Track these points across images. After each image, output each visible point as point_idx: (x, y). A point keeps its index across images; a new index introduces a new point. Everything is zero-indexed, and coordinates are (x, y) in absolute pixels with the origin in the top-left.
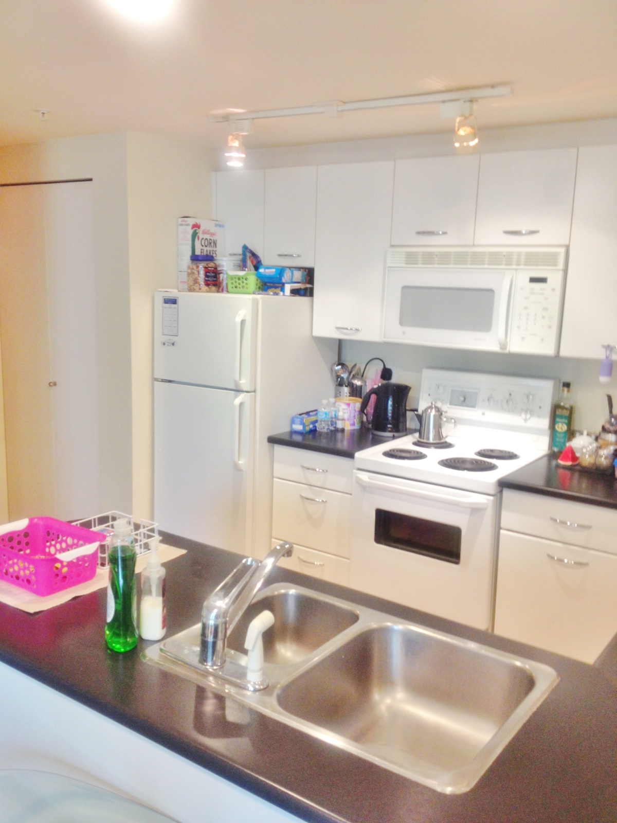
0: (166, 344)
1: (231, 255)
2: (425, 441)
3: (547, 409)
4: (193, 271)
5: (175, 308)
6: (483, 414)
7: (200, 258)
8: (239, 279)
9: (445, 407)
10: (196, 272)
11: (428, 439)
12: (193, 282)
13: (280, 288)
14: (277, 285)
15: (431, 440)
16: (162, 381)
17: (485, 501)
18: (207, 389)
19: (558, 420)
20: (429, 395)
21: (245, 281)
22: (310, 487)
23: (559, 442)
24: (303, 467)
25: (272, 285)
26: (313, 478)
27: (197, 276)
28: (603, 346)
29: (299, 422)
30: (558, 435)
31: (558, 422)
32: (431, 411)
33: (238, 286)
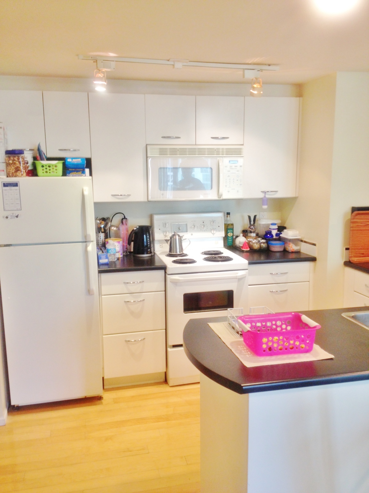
0: (9, 217)
1: (30, 150)
2: (175, 254)
3: (223, 227)
4: (14, 162)
5: (16, 190)
6: (192, 235)
7: (16, 152)
8: (49, 167)
9: (181, 234)
10: (17, 163)
11: (176, 252)
12: (14, 170)
13: (81, 172)
14: (78, 169)
15: (178, 253)
16: (4, 246)
17: (245, 273)
18: (52, 245)
19: (229, 231)
20: (160, 229)
21: (55, 168)
22: (131, 294)
23: (230, 242)
24: (124, 283)
25: (74, 170)
26: (133, 288)
27: (18, 165)
28: (262, 192)
29: (105, 258)
30: (229, 238)
31: (229, 232)
32: (176, 237)
33: (49, 171)
